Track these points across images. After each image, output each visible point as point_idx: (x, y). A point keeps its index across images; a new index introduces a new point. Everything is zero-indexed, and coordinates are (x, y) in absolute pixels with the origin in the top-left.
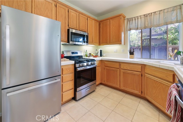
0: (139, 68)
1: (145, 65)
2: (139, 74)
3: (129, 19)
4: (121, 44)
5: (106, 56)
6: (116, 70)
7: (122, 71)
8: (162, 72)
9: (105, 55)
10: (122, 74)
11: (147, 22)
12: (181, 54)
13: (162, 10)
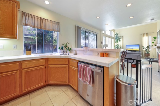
0: (43, 62)
1: (48, 58)
2: (44, 67)
3: (25, 13)
4: (16, 38)
11: (43, 24)
12: (61, 49)
13: (51, 21)
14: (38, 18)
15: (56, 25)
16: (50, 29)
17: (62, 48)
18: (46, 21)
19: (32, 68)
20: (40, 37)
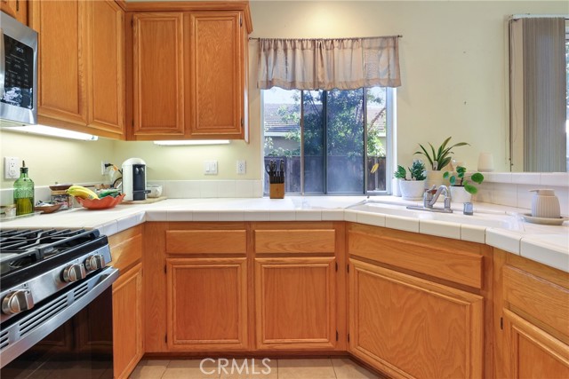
0: (327, 237)
1: (346, 224)
3: (265, 40)
4: (241, 137)
5: (166, 196)
6: (231, 263)
7: (262, 263)
8: (431, 249)
9: (160, 189)
10: (260, 277)
11: (323, 66)
12: (408, 175)
13: (357, 39)
14: (305, 46)
15: (380, 56)
16: (352, 82)
17: (418, 174)
18: (336, 49)
19: (285, 259)
20: (313, 132)
